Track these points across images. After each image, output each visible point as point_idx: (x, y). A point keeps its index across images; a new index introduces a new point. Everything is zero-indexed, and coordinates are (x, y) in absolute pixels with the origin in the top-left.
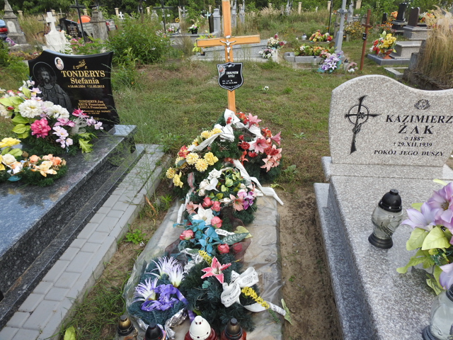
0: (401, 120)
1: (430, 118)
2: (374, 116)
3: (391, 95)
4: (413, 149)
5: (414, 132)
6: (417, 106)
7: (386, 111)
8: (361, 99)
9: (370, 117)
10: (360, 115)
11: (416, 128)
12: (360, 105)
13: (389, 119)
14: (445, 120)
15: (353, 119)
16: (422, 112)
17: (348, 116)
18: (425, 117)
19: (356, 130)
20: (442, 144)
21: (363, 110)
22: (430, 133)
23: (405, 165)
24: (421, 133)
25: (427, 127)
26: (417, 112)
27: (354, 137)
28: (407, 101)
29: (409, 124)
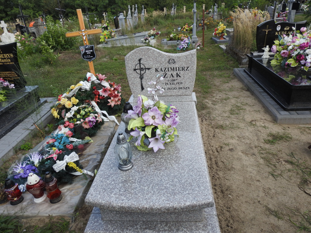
0: (163, 70)
1: (178, 68)
2: (149, 69)
3: (154, 57)
4: (173, 86)
5: (171, 77)
6: (169, 62)
7: (154, 66)
8: (140, 60)
9: (147, 70)
10: (141, 69)
11: (172, 74)
12: (140, 64)
13: (156, 70)
14: (185, 69)
15: (138, 71)
16: (172, 66)
17: (135, 70)
18: (175, 68)
19: (141, 78)
20: (187, 83)
21: (142, 66)
22: (180, 77)
23: (171, 96)
24: (175, 78)
25: (177, 73)
26: (170, 66)
27: (141, 82)
28: (163, 60)
29: (167, 72)
